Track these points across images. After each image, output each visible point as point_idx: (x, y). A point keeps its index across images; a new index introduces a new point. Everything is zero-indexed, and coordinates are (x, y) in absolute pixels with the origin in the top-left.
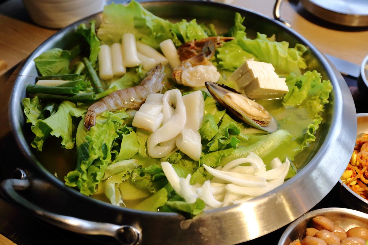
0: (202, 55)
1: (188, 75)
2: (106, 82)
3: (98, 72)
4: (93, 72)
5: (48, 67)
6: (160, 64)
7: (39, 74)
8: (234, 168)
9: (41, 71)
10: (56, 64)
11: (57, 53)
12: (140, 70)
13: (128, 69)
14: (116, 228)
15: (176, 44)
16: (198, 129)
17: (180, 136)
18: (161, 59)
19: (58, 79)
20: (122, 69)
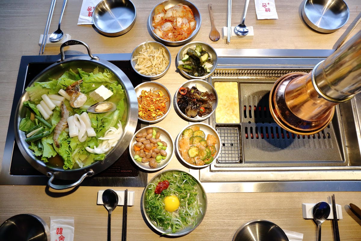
0: (76, 91)
1: (76, 104)
2: (49, 120)
3: (43, 118)
4: (42, 120)
5: (26, 128)
6: (62, 102)
7: (25, 132)
8: (107, 133)
9: (25, 131)
10: (27, 124)
11: (24, 121)
12: (57, 109)
13: (53, 110)
14: (86, 174)
15: (65, 89)
16: (91, 126)
17: (86, 132)
18: (62, 99)
19: (33, 131)
20: (51, 112)
